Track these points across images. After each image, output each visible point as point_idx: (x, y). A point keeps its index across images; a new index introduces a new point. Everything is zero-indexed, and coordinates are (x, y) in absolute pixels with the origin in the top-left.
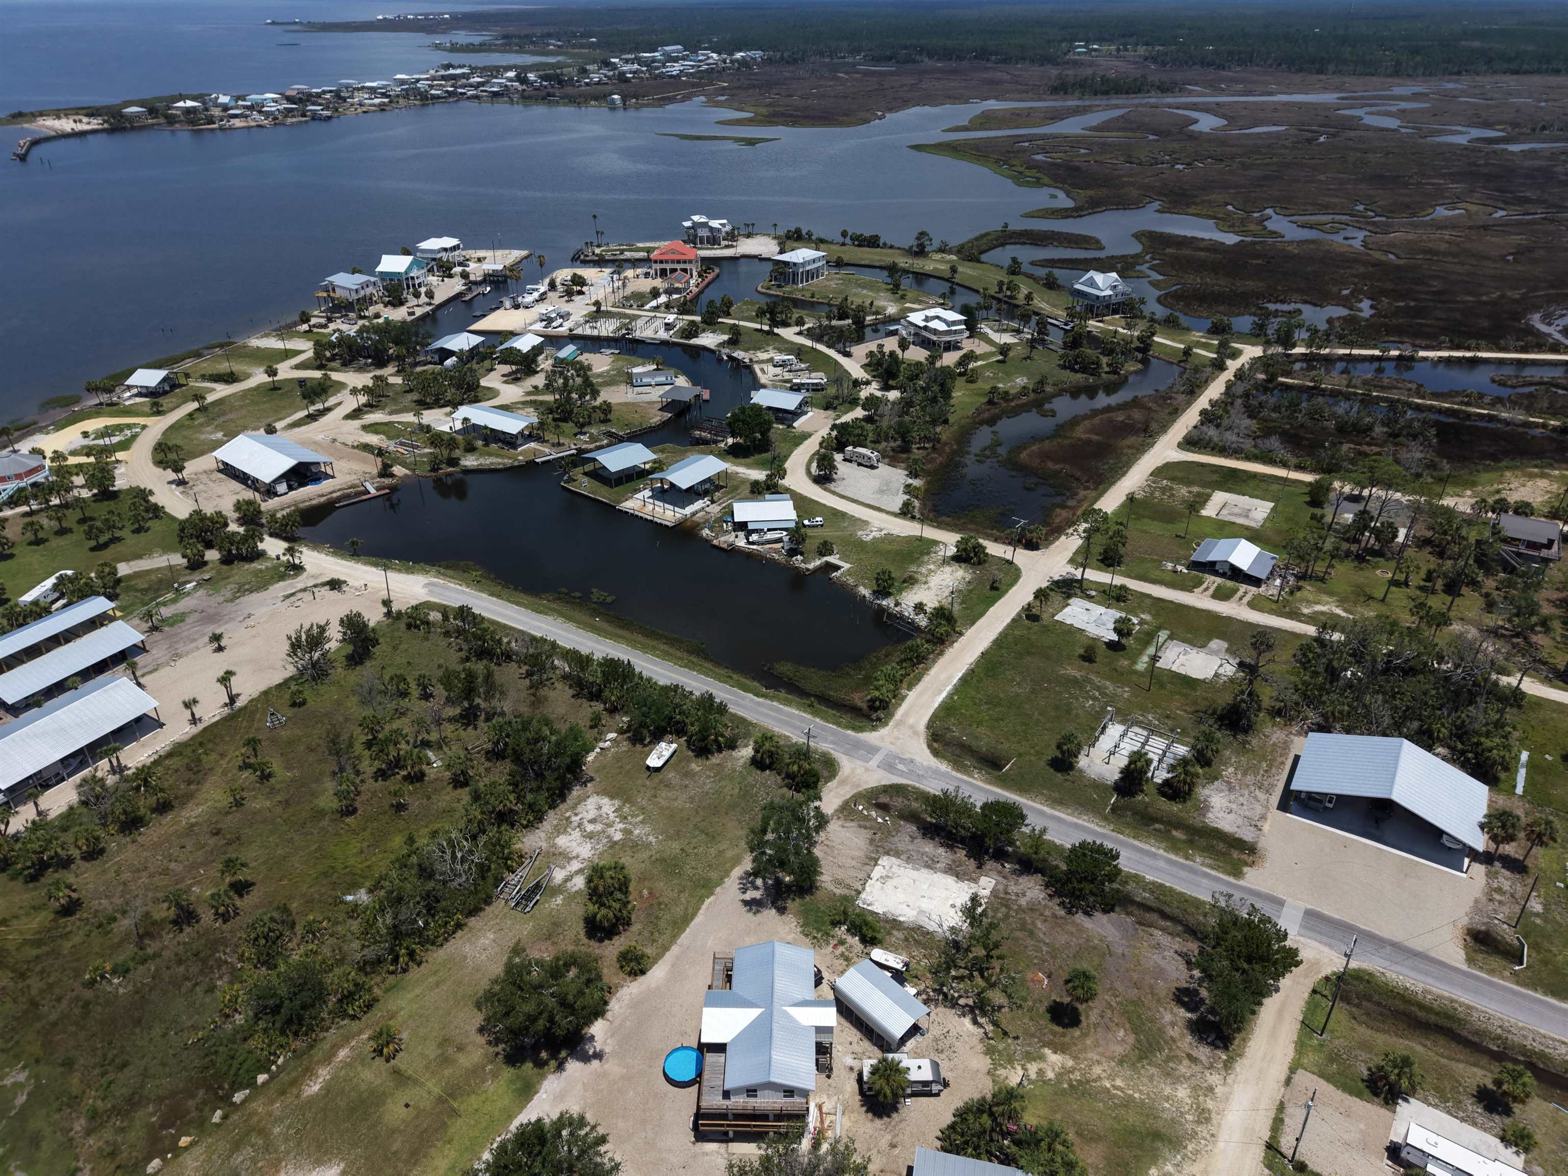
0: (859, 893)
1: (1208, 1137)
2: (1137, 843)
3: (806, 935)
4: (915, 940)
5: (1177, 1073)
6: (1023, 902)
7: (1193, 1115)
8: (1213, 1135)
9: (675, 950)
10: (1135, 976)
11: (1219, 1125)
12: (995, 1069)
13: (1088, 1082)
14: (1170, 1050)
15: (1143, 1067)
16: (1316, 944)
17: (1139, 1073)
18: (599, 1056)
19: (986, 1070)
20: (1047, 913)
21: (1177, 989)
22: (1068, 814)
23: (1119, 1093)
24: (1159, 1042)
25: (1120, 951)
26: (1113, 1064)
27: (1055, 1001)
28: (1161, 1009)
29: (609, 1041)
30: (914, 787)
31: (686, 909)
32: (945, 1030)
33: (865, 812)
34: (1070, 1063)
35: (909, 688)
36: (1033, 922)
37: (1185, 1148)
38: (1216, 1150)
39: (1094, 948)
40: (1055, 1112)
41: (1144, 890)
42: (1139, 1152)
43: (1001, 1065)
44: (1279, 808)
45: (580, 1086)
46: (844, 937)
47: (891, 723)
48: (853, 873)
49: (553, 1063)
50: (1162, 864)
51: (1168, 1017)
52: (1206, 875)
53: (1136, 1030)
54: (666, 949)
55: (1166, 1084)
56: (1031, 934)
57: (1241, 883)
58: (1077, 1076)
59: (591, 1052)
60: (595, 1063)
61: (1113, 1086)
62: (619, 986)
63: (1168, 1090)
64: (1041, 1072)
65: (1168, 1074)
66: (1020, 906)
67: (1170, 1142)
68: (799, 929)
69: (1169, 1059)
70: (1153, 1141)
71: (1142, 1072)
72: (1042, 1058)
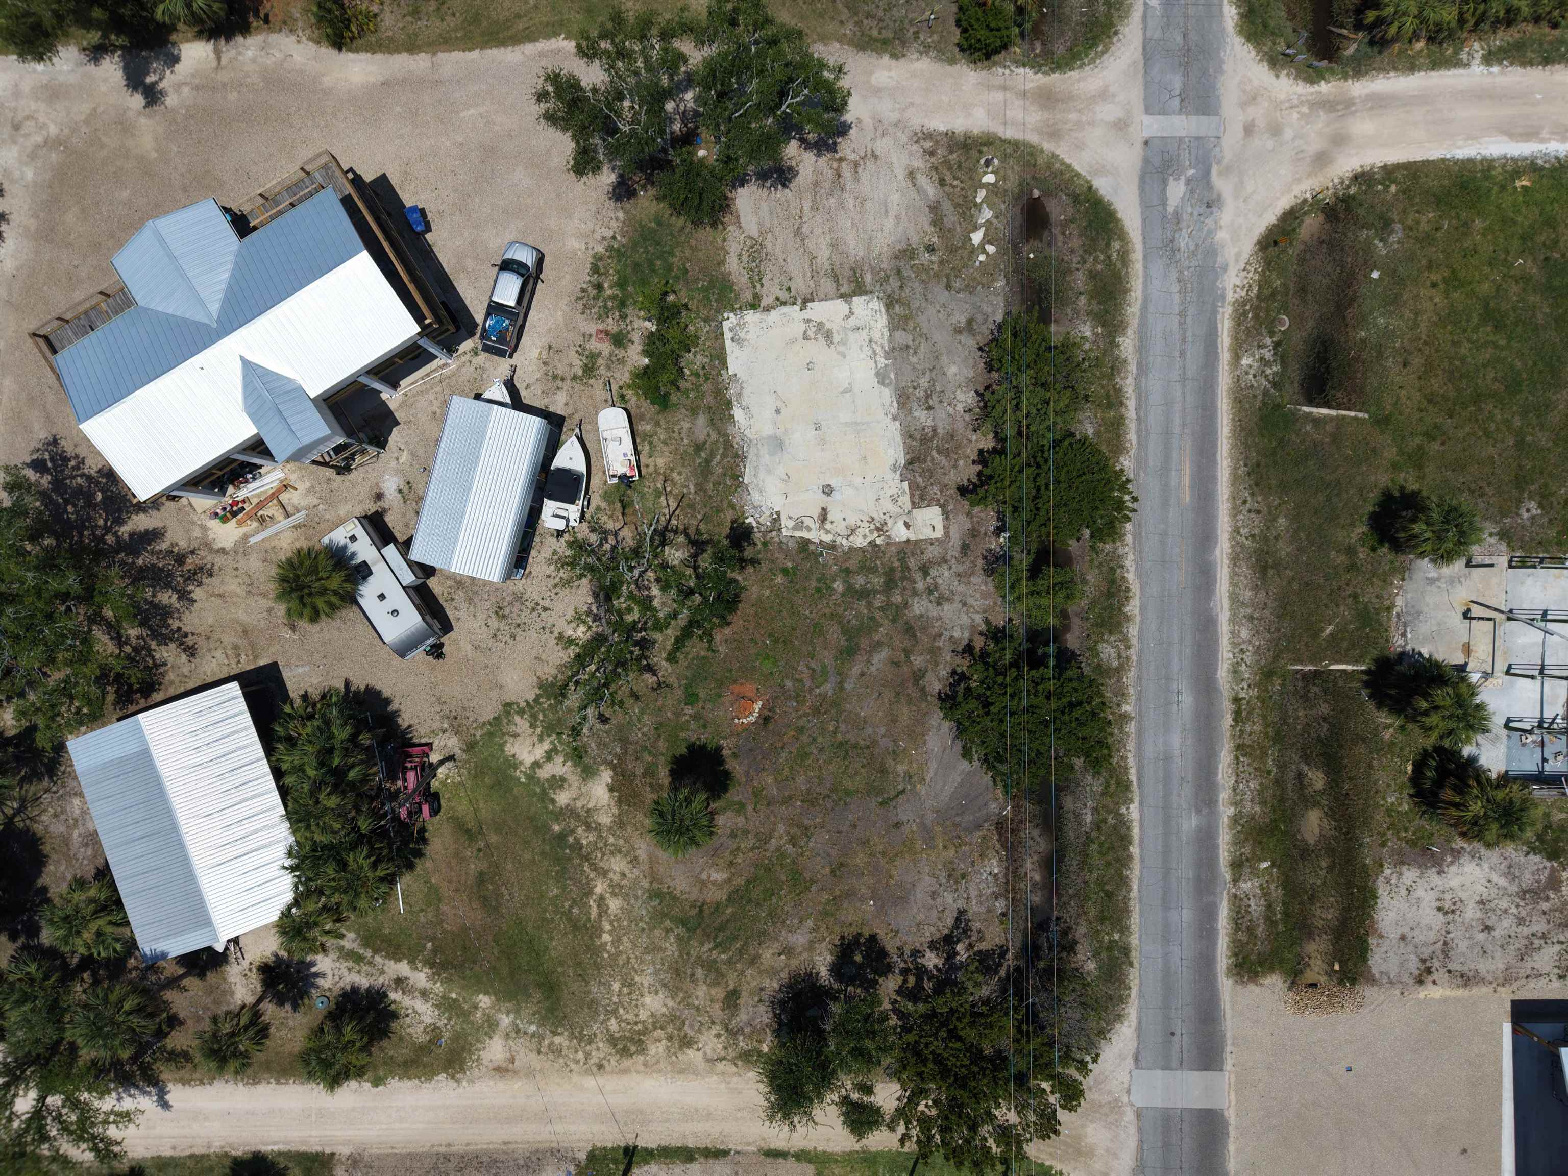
0: (754, 306)
1: (594, 1060)
2: (1225, 757)
3: (595, 270)
4: (708, 461)
5: (687, 984)
6: (919, 607)
7: (621, 1029)
8: (600, 1067)
9: (419, 63)
10: (859, 859)
11: (625, 1071)
12: (521, 712)
13: (586, 858)
14: (729, 962)
15: (668, 931)
16: (1132, 1143)
17: (652, 929)
18: (152, 96)
19: (511, 697)
20: (918, 661)
21: (873, 938)
22: (1234, 598)
23: (594, 911)
24: (736, 938)
25: (903, 817)
26: (645, 883)
27: (719, 749)
28: (810, 923)
29: (186, 90)
30: (1124, 255)
31: (518, 16)
32: (547, 603)
33: (981, 195)
34: (605, 819)
35: (1489, 59)
36: (879, 644)
37: (555, 1033)
38: (575, 1078)
39: (883, 771)
40: (498, 830)
41: (1095, 810)
42: (505, 971)
43: (534, 716)
44: (1514, 1003)
45: (86, 108)
46: (636, 337)
47: (1324, 88)
48: (796, 266)
49: (95, 37)
50: (1189, 823)
51: (799, 939)
52: (1208, 915)
53: (737, 897)
54: (411, 47)
55: (657, 972)
56: (849, 652)
57: (1226, 985)
58: (586, 838)
59: (150, 79)
60: (137, 100)
61: (602, 898)
62: (287, 25)
63: (645, 980)
64: (558, 782)
65: (677, 972)
66: (906, 605)
67: (551, 1010)
68: (600, 249)
69: (710, 966)
70: (539, 985)
71: (657, 932)
72: (588, 773)
